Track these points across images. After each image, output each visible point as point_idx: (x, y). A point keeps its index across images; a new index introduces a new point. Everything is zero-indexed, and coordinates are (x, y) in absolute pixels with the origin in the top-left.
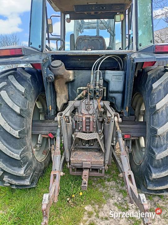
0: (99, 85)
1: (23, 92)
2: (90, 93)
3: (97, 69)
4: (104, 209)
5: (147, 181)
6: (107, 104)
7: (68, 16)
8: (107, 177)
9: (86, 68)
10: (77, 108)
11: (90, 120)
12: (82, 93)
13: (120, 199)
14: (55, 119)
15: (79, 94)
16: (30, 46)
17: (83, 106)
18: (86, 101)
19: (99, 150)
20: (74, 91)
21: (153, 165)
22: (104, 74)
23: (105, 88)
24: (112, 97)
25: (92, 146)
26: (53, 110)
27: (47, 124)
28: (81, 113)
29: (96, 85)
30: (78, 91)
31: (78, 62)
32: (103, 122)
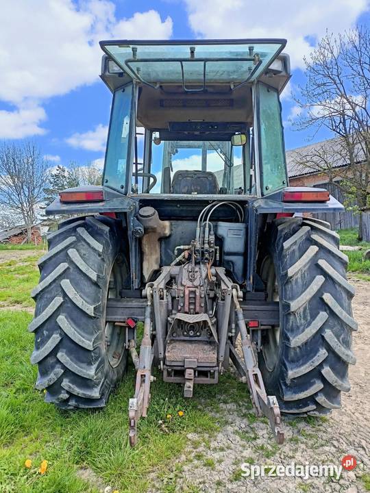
0: (209, 243)
1: (101, 251)
2: (195, 254)
3: (205, 220)
4: (218, 438)
5: (284, 387)
6: (221, 271)
7: (156, 135)
8: (222, 398)
9: (188, 218)
10: (175, 278)
11: (196, 295)
12: (183, 254)
13: (243, 426)
14: (144, 292)
15: (177, 256)
16: (105, 184)
17: (185, 274)
18: (190, 267)
19: (211, 343)
20: (169, 251)
21: (289, 359)
22: (216, 227)
23: (218, 247)
24: (228, 262)
25: (198, 336)
26: (137, 280)
27: (124, 303)
28: (182, 285)
29: (204, 244)
30: (176, 252)
31: (177, 209)
32: (214, 299)
